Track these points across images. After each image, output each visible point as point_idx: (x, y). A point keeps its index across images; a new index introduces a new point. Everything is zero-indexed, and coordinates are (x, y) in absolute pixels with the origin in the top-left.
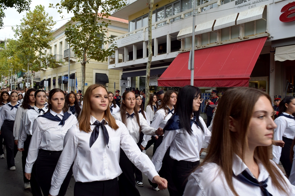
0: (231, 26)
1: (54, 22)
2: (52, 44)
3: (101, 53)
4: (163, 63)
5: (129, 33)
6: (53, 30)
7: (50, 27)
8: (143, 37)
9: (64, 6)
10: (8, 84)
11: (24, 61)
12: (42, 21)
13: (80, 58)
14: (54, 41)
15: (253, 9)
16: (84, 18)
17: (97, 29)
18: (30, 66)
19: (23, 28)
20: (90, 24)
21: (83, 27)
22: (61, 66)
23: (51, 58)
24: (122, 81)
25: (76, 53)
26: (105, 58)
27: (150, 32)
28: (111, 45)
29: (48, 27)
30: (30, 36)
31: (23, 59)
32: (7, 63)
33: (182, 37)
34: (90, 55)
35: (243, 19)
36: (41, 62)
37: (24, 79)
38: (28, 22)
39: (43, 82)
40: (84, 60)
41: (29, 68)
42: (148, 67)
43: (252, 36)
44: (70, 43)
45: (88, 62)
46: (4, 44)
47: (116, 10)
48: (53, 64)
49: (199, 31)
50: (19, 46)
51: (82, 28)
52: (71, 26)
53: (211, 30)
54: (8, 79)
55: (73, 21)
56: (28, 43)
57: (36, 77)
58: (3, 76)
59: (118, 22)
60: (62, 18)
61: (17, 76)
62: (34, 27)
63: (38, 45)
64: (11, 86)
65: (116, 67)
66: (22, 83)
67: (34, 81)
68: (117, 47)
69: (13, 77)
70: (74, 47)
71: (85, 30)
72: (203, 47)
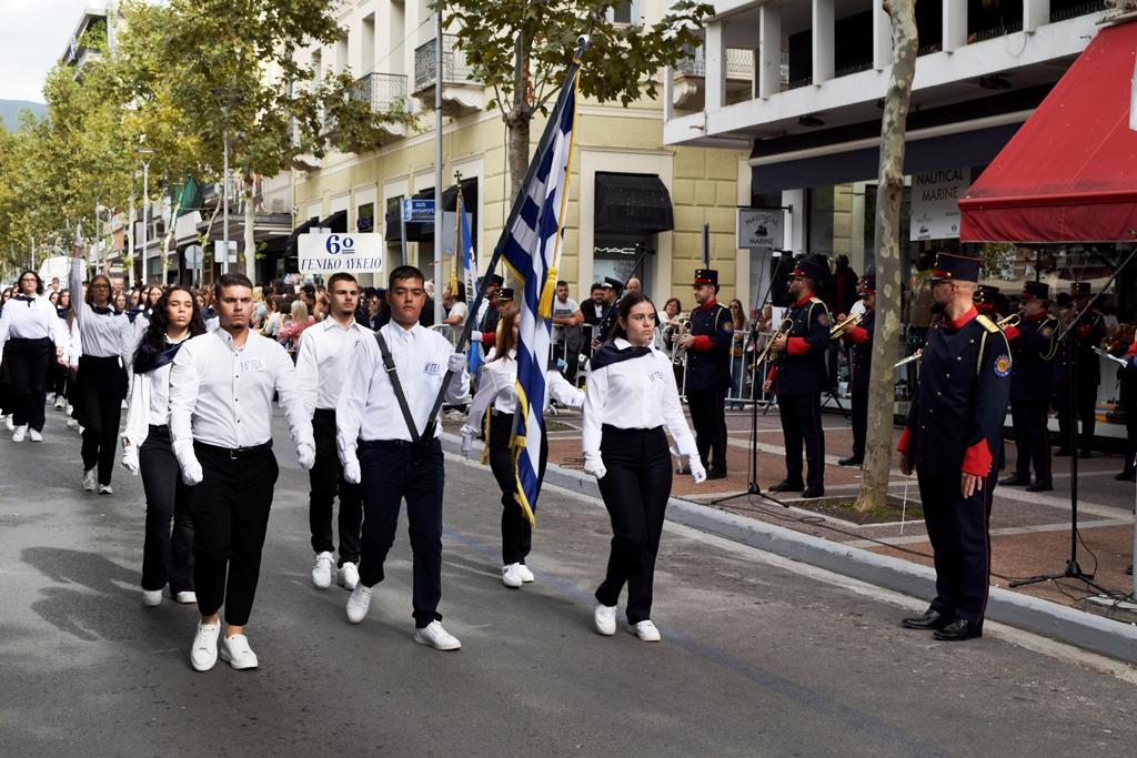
2: (347, 13)
3: (617, 49)
10: (126, 252)
11: (202, 120)
13: (500, 86)
18: (234, 146)
22: (400, 138)
23: (346, 97)
24: (750, 215)
25: (475, 58)
26: (644, 77)
31: (200, 111)
32: (120, 133)
36: (296, 121)
37: (209, 223)
40: (521, 96)
41: (231, 159)
42: (890, 123)
44: (440, 6)
46: (106, 30)
48: (357, 127)
50: (178, 34)
54: (126, 223)
56: (222, 15)
57: (268, 206)
58: (100, 208)
61: (173, 205)
63: (276, 27)
64: (141, 262)
65: (710, 132)
66: (200, 244)
67: (255, 232)
68: (710, 10)
69: (150, 212)
70: (464, 22)
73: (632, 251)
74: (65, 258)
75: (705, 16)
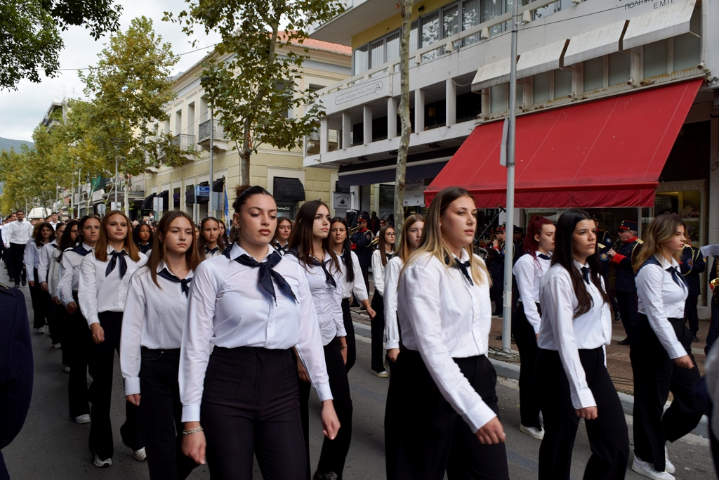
0: (609, 55)
1: (176, 57)
2: (170, 109)
3: (286, 127)
4: (437, 149)
5: (354, 78)
6: (172, 75)
7: (166, 68)
8: (388, 86)
9: (199, 17)
10: (70, 206)
11: (106, 151)
12: (147, 54)
13: (238, 141)
14: (176, 101)
15: (664, 8)
16: (245, 44)
17: (276, 71)
18: (120, 163)
19: (104, 73)
20: (259, 60)
21: (244, 67)
22: (192, 161)
23: (169, 143)
24: (338, 195)
25: (227, 129)
26: (297, 140)
27: (405, 74)
28: (310, 107)
29: (161, 69)
30: (120, 92)
31: (105, 147)
32: (68, 155)
33: (484, 86)
34: (261, 134)
35: (639, 36)
36: (147, 153)
37: (108, 194)
38: (116, 59)
39: (150, 199)
40: (246, 145)
41: (119, 167)
42: (400, 161)
43: (664, 78)
44: (213, 107)
45: (256, 151)
46: (62, 112)
47: (322, 23)
48: (174, 156)
49: (526, 69)
50: (95, 115)
51: (242, 69)
52: (216, 63)
53: (557, 66)
54: (70, 194)
55: (218, 53)
56: (116, 107)
57: (134, 188)
58: (59, 187)
59: (326, 51)
60: (194, 45)
61: (91, 186)
62: (128, 70)
63: (139, 113)
64: (77, 211)
65: (322, 162)
66: (103, 203)
67: (129, 199)
68: (324, 113)
69: (81, 190)
70: (223, 114)
71: (247, 73)
72: (536, 108)
73: (288, 209)
74: (41, 208)
75: (322, 115)
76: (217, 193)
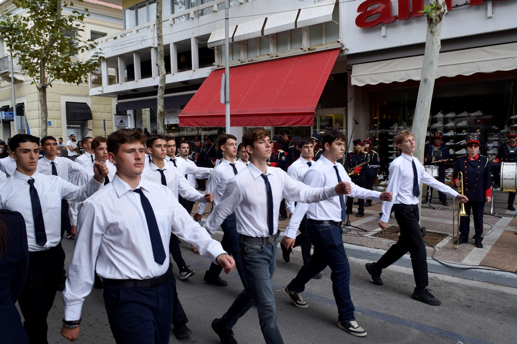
0: (291, 30)
4: (186, 85)
5: (125, 32)
8: (150, 39)
13: (35, 77)
16: (35, 3)
20: (49, 15)
21: (36, 20)
24: (118, 117)
25: (25, 68)
26: (83, 77)
28: (92, 52)
33: (216, 44)
34: (54, 73)
40: (43, 81)
43: (320, 46)
44: (11, 51)
45: (51, 85)
49: (242, 35)
51: (34, 22)
52: (12, 16)
53: (260, 35)
65: (104, 93)
68: (103, 58)
70: (20, 56)
71: (39, 25)
72: (249, 61)
73: (79, 126)
76: (20, 116)
